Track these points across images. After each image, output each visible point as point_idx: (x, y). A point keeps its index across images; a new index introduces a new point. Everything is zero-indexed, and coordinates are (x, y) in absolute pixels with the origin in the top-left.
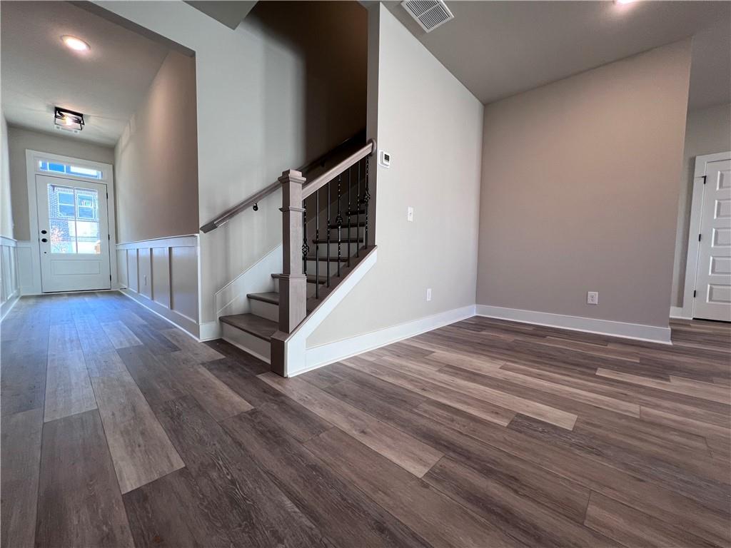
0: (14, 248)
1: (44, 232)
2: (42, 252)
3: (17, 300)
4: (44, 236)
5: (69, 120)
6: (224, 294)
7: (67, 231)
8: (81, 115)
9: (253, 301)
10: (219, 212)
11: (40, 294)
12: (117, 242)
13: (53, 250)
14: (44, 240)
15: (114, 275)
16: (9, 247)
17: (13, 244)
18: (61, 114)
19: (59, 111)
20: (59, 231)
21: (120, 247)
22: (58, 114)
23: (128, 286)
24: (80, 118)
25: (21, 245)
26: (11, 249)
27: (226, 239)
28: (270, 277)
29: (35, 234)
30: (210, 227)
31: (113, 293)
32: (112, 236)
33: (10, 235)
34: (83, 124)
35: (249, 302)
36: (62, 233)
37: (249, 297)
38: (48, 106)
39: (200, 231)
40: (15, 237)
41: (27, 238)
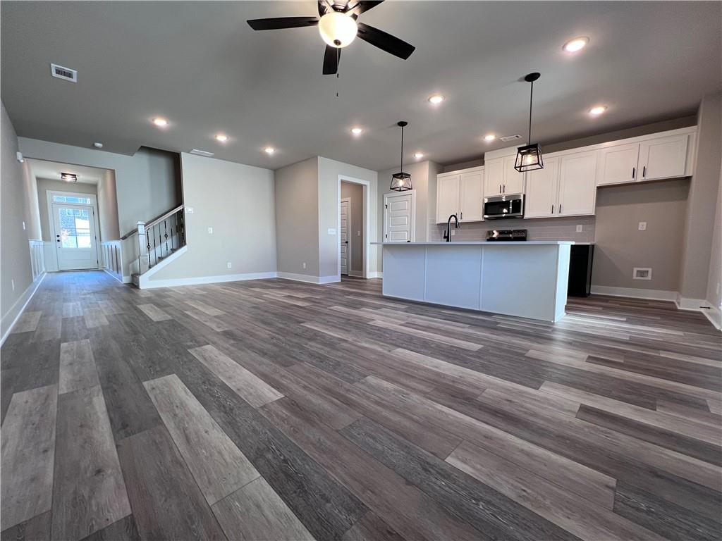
0: (43, 245)
1: (58, 236)
2: (58, 247)
4: (58, 238)
5: (69, 179)
6: (133, 265)
10: (128, 232)
11: (58, 271)
12: (101, 241)
13: (64, 246)
14: (58, 241)
15: (100, 260)
16: (40, 245)
17: (42, 243)
19: (63, 174)
21: (102, 244)
25: (47, 243)
26: (41, 247)
27: (133, 241)
29: (53, 237)
30: (124, 238)
31: (99, 270)
32: (97, 238)
33: (40, 239)
38: (58, 172)
39: (121, 240)
40: (43, 240)
41: (50, 240)
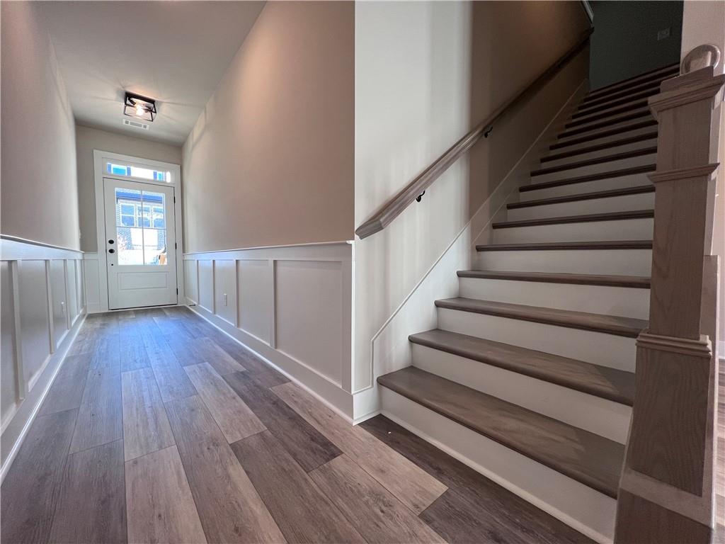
0: (81, 260)
1: (111, 242)
2: (109, 264)
3: (83, 321)
4: (110, 247)
5: (140, 108)
6: (383, 339)
7: (130, 239)
8: (152, 102)
9: (418, 347)
11: (107, 311)
12: (184, 252)
13: (121, 262)
14: (111, 251)
15: (181, 288)
16: (75, 260)
17: (79, 256)
18: (132, 102)
19: (129, 97)
20: (124, 240)
21: (187, 257)
22: (128, 102)
23: (199, 303)
24: (151, 106)
25: (88, 256)
26: (78, 262)
28: (433, 305)
29: (102, 244)
30: (372, 228)
31: (180, 310)
32: (178, 245)
33: (77, 246)
34: (155, 112)
35: (411, 347)
36: (127, 242)
37: (412, 340)
38: (118, 91)
39: (356, 236)
40: (82, 249)
41: (95, 250)
